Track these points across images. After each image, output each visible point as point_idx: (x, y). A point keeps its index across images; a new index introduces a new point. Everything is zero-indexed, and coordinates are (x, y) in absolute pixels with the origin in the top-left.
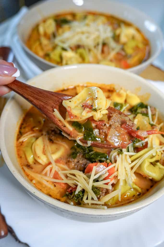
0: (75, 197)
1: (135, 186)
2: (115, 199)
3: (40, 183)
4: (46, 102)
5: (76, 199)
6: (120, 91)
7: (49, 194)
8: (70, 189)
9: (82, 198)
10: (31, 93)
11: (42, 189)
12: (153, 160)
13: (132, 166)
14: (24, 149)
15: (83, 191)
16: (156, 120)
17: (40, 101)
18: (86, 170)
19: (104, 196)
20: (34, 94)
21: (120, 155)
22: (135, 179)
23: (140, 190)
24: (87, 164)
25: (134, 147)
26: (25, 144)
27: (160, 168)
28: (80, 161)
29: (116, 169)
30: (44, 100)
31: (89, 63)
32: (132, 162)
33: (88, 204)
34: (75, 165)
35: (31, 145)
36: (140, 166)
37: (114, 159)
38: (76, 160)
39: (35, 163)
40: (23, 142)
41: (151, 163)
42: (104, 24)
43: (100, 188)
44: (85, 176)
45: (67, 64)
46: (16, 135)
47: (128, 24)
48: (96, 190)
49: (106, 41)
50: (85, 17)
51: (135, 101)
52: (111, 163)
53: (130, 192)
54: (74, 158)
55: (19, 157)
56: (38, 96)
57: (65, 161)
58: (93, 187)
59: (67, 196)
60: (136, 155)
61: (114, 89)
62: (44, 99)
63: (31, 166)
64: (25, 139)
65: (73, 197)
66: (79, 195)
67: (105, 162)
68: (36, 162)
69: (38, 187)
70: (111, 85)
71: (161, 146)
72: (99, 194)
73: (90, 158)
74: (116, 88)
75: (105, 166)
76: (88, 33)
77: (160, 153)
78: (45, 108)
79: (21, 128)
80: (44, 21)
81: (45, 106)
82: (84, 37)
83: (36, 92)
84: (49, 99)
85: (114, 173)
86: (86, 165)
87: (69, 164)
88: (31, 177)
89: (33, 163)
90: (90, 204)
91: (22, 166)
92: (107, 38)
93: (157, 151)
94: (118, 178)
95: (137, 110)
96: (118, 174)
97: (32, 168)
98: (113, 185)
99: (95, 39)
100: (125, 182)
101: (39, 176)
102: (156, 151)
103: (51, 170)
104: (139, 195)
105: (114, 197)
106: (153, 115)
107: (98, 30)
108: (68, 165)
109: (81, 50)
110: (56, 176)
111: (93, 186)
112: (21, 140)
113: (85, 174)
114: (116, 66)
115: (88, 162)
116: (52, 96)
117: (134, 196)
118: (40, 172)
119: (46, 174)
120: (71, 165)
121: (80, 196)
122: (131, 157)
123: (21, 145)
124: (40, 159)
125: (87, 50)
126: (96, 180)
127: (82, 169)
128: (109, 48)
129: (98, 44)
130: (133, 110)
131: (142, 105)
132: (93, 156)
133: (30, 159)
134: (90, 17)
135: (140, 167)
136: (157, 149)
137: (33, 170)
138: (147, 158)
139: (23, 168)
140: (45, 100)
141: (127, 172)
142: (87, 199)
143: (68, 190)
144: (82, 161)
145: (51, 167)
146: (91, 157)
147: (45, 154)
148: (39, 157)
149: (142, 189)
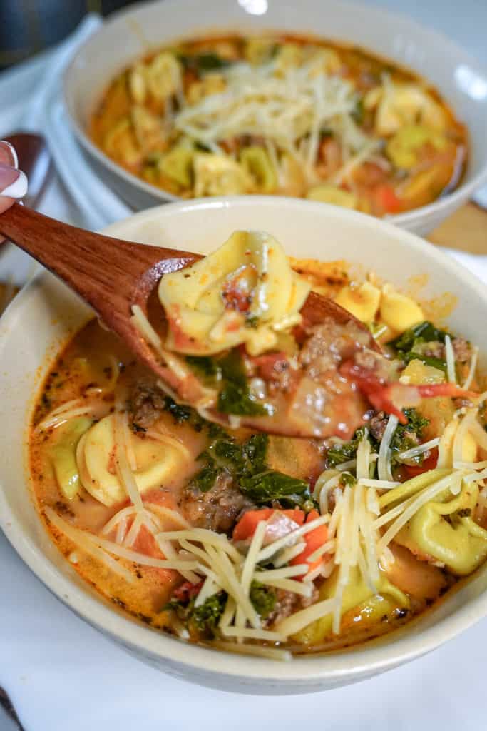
0: (195, 615)
1: (389, 588)
2: (323, 626)
3: (92, 562)
4: (110, 282)
5: (200, 622)
6: (361, 284)
7: (118, 598)
8: (183, 588)
9: (218, 620)
10: (63, 250)
11: (99, 584)
12: (450, 508)
13: (382, 524)
14: (52, 454)
15: (223, 598)
16: (469, 381)
17: (92, 276)
18: (236, 532)
19: (288, 616)
20: (75, 253)
21: (347, 488)
22: (391, 566)
23: (404, 599)
24: (243, 511)
25: (394, 463)
26: (56, 437)
27: (471, 535)
28: (222, 499)
29: (330, 531)
30: (104, 275)
31: (276, 192)
32: (385, 510)
33: (235, 639)
34: (205, 512)
35: (73, 442)
36: (409, 526)
37: (329, 498)
38: (209, 496)
39: (82, 500)
40: (51, 431)
41: (446, 518)
42: (330, 73)
43: (277, 589)
44: (232, 550)
45: (206, 194)
46: (32, 409)
47: (404, 77)
48: (262, 597)
49: (333, 126)
50: (274, 51)
51: (408, 317)
52: (317, 514)
53: (374, 605)
54: (205, 488)
55: (34, 479)
56: (86, 259)
57: (175, 497)
58: (255, 586)
59: (174, 608)
60: (398, 487)
61: (345, 275)
62: (103, 271)
63: (69, 509)
64: (58, 420)
65: (190, 614)
66: (210, 608)
67: (297, 508)
68: (85, 496)
69: (85, 574)
70: (336, 263)
71: (480, 465)
72: (271, 610)
73: (252, 491)
74: (351, 272)
75: (298, 522)
76: (279, 99)
77: (475, 487)
78: (107, 301)
79: (47, 387)
80: (149, 61)
81: (107, 294)
82: (264, 112)
83: (78, 246)
84: (121, 271)
85: (325, 545)
86: (238, 512)
87: (188, 505)
88: (68, 541)
89: (77, 498)
90: (240, 640)
91: (41, 506)
92: (337, 118)
93: (465, 479)
94: (337, 561)
95: (410, 344)
96: (335, 547)
97: (73, 515)
98: (319, 582)
99: (297, 120)
100: (358, 574)
101: (92, 539)
102: (462, 480)
103: (130, 524)
104: (400, 616)
105: (318, 621)
106: (461, 365)
107: (310, 93)
108: (186, 509)
109: (253, 153)
110: (144, 545)
111: (254, 583)
112: (45, 425)
113: (233, 544)
114: (359, 208)
115: (247, 503)
116: (129, 259)
117: (385, 617)
118: (96, 530)
119: (113, 537)
120: (192, 510)
121: (212, 611)
122: (381, 493)
123: (46, 438)
124: (98, 487)
125: (272, 151)
126: (267, 563)
127: (227, 525)
128: (340, 148)
129: (308, 136)
130: (400, 345)
131: (429, 332)
132: (262, 485)
133: (70, 485)
134: (289, 51)
135: (408, 528)
136: (466, 474)
137: (76, 519)
138: (432, 501)
139: (43, 514)
140: (108, 274)
141: (365, 542)
142: (233, 623)
143: (176, 592)
144: (229, 502)
145: (130, 516)
146: (257, 487)
147: (114, 473)
148: (94, 481)
149: (411, 597)
